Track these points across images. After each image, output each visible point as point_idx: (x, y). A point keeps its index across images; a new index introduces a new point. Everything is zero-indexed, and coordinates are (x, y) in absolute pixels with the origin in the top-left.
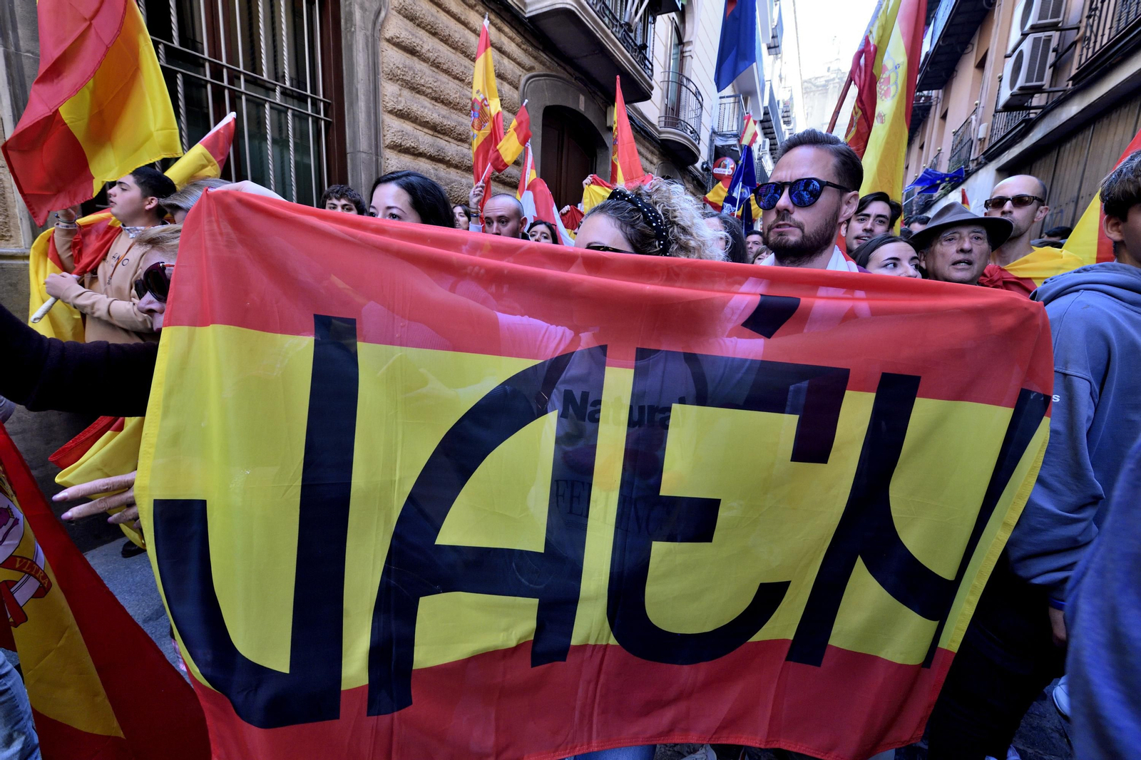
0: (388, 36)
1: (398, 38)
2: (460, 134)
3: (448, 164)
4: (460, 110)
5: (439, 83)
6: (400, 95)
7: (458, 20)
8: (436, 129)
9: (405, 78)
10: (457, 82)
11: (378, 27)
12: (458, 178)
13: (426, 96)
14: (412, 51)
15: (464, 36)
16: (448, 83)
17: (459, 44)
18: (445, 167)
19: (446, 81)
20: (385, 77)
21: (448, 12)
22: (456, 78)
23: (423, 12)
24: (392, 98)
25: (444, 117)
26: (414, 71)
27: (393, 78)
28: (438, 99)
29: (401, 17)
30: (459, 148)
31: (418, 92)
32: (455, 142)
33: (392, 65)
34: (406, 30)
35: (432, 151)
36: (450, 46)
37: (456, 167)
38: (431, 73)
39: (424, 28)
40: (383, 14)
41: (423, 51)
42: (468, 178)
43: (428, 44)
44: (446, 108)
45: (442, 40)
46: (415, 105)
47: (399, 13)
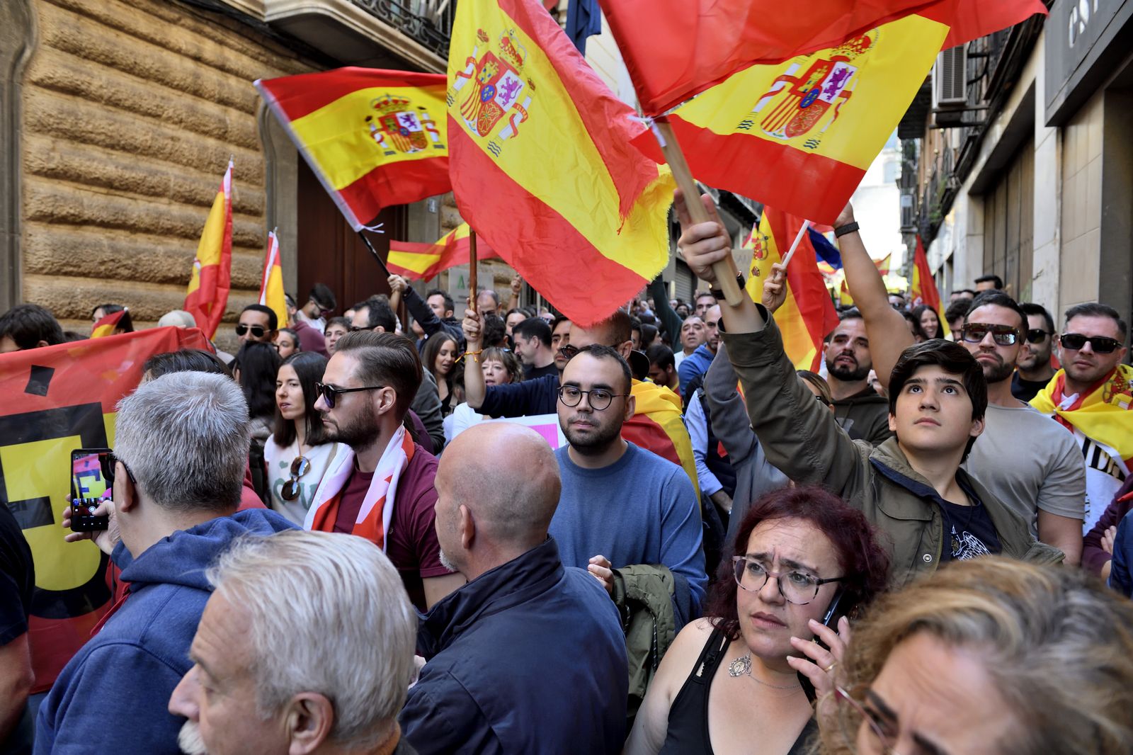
0: (35, 77)
1: (50, 78)
2: (153, 187)
3: (133, 229)
4: (155, 155)
5: (117, 125)
6: (53, 149)
7: (152, 41)
8: (110, 185)
9: (61, 126)
10: (149, 119)
11: (20, 69)
12: (150, 246)
13: (97, 144)
14: (74, 91)
15: (160, 60)
16: (133, 123)
17: (152, 71)
18: (127, 233)
19: (132, 120)
20: (30, 129)
21: (135, 34)
22: (146, 114)
23: (93, 40)
24: (39, 156)
25: (125, 168)
26: (77, 115)
27: (42, 128)
28: (114, 145)
29: (58, 51)
30: (152, 205)
31: (84, 141)
32: (145, 198)
33: (40, 113)
34: (65, 66)
35: (105, 216)
36: (138, 75)
37: (147, 231)
38: (105, 113)
39: (94, 60)
40: (28, 53)
41: (92, 88)
42: (168, 244)
43: (99, 78)
44: (129, 155)
45: (123, 70)
46: (77, 159)
47: (55, 46)
